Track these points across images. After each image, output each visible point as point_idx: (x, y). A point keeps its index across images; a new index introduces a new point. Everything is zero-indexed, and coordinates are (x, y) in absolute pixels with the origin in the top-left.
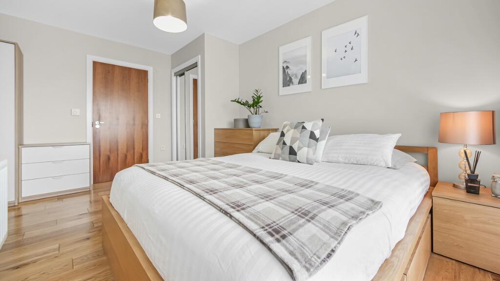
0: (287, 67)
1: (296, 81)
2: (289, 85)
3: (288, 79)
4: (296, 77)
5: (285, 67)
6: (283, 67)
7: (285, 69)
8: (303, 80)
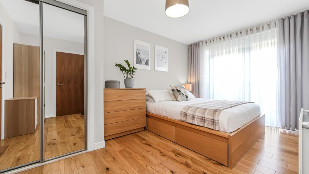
0: (139, 53)
1: (144, 63)
2: (140, 64)
3: (139, 60)
4: (144, 61)
5: (138, 53)
6: (136, 52)
7: (138, 54)
8: (147, 63)
